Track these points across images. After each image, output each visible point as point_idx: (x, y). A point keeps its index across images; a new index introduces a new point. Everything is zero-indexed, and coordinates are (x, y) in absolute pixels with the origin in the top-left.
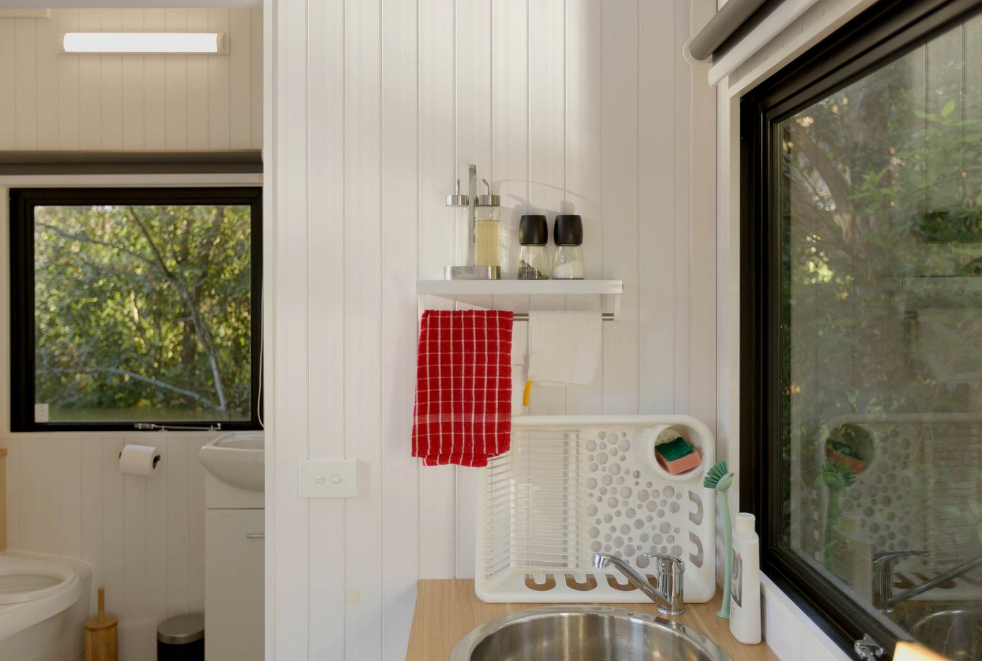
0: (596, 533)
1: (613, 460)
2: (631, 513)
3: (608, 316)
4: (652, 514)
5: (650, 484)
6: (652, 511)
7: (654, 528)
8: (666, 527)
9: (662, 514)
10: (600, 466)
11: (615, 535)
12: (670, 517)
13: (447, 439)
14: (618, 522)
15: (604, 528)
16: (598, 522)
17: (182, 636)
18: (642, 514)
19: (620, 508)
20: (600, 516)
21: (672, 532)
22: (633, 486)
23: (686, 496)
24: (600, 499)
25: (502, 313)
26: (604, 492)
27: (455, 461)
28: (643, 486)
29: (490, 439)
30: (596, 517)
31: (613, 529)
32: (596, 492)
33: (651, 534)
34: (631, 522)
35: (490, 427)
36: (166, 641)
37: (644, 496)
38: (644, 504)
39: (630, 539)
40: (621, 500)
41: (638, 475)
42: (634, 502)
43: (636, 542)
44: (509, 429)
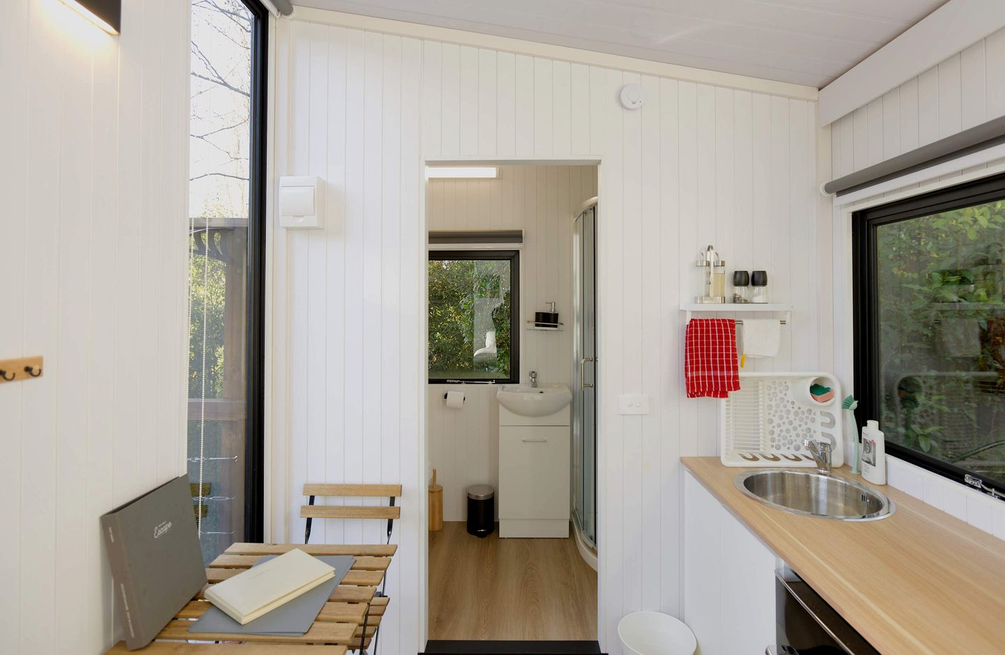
0: (772, 433)
1: (780, 395)
2: (791, 423)
3: (783, 323)
4: (801, 423)
5: (799, 408)
6: (801, 421)
7: (803, 430)
8: (809, 430)
9: (806, 424)
10: (774, 398)
11: (782, 434)
12: (810, 425)
13: (704, 384)
14: (784, 428)
15: (777, 430)
16: (773, 427)
17: (482, 495)
18: (796, 423)
19: (785, 420)
20: (775, 424)
21: (812, 433)
22: (791, 409)
23: (819, 414)
24: (774, 416)
25: (730, 321)
26: (776, 412)
27: (709, 395)
28: (796, 409)
29: (729, 384)
30: (773, 425)
31: (781, 431)
32: (772, 412)
33: (801, 433)
34: (791, 427)
35: (729, 378)
36: (473, 498)
37: (796, 414)
38: (797, 418)
39: (791, 436)
40: (785, 416)
41: (793, 403)
42: (792, 417)
43: (794, 438)
44: (738, 379)
